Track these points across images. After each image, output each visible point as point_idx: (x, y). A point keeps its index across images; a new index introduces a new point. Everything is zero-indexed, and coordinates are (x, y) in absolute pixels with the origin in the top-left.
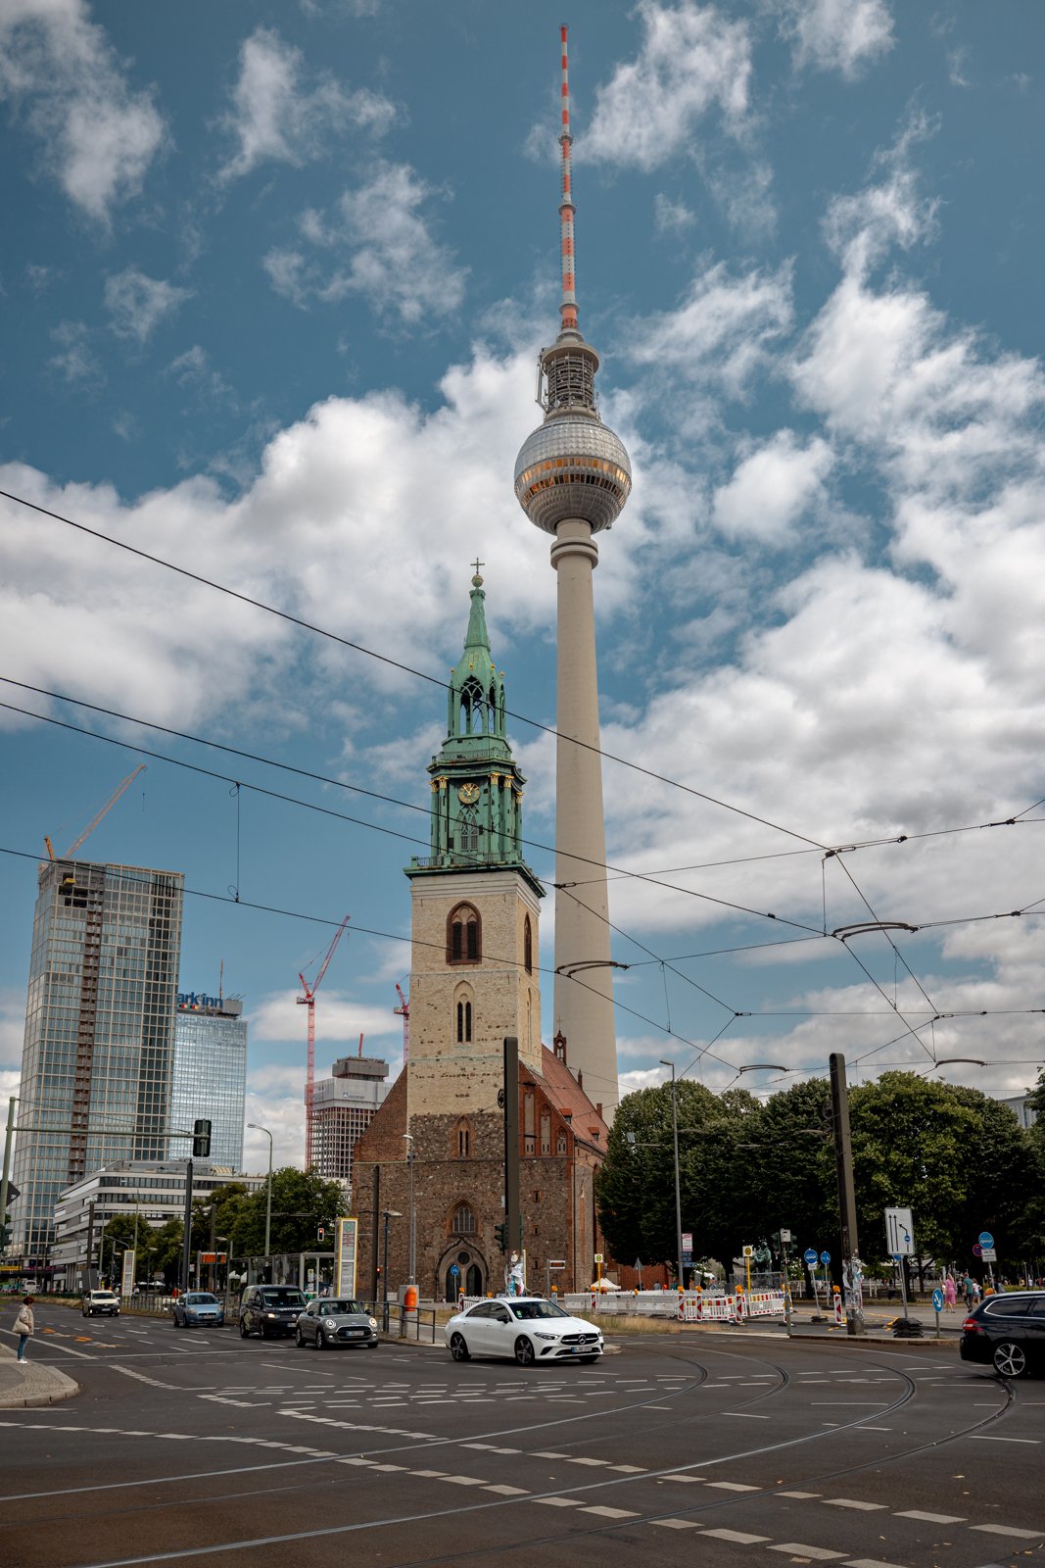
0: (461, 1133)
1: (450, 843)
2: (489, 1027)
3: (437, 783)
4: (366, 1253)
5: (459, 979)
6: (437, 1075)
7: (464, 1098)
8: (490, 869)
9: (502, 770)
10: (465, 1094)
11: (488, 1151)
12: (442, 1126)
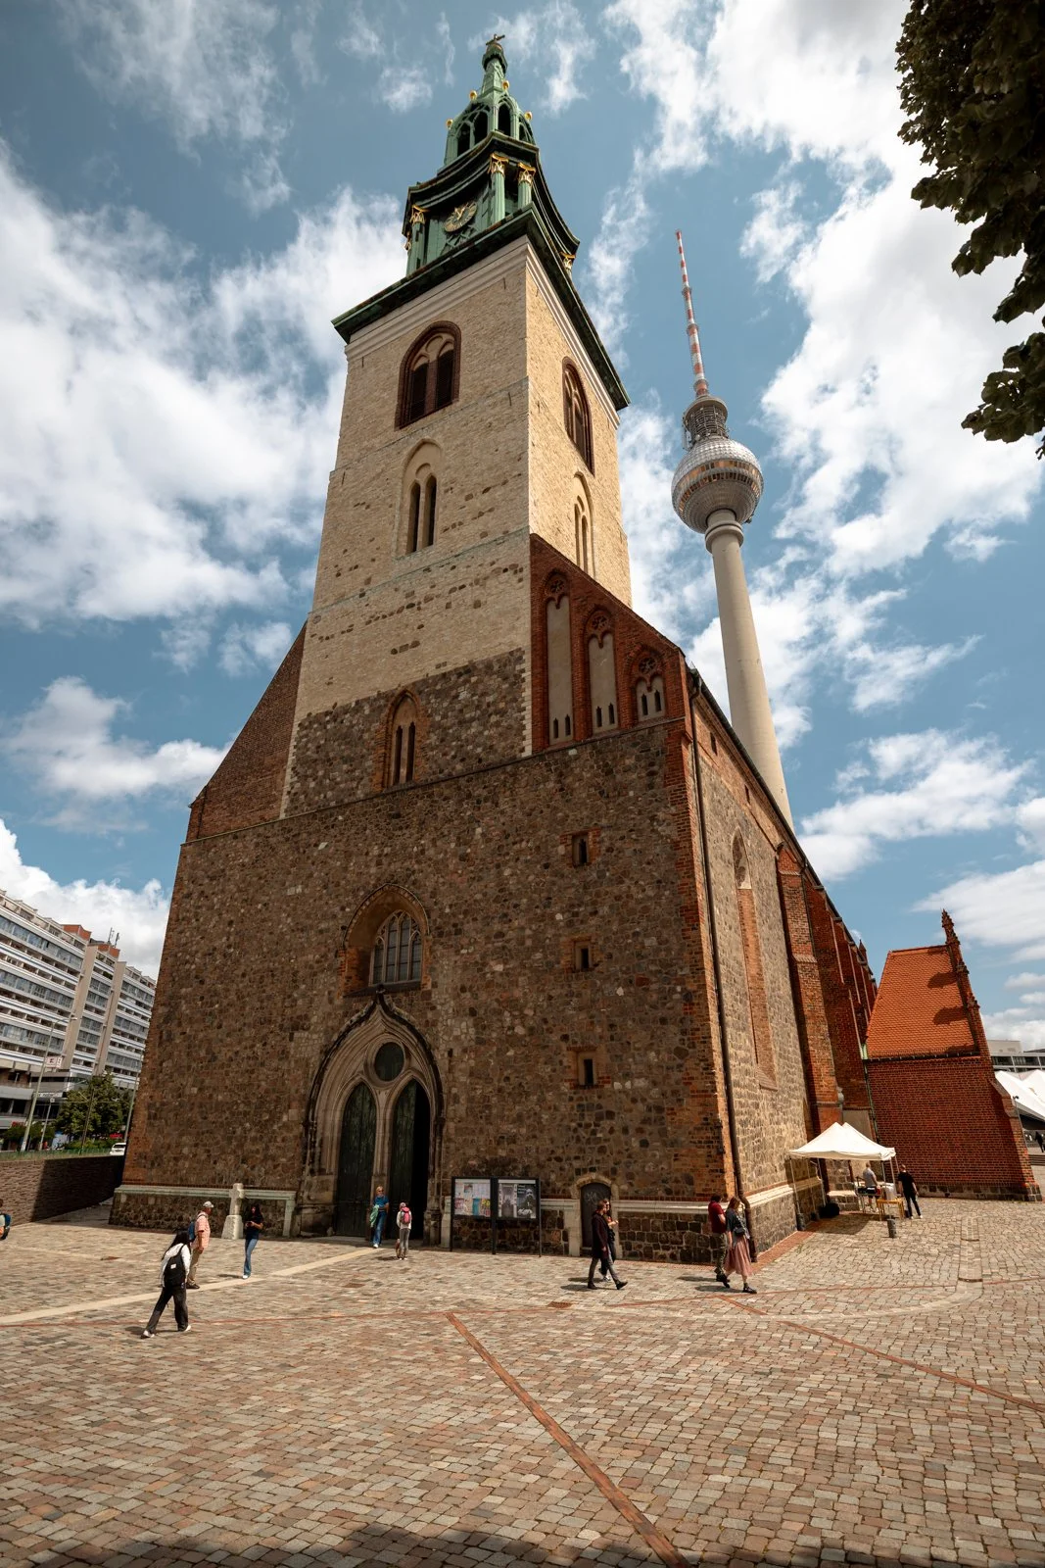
0: (400, 732)
2: (469, 497)
4: (170, 1056)
5: (415, 441)
6: (359, 622)
7: (411, 650)
10: (410, 643)
11: (454, 757)
12: (358, 724)
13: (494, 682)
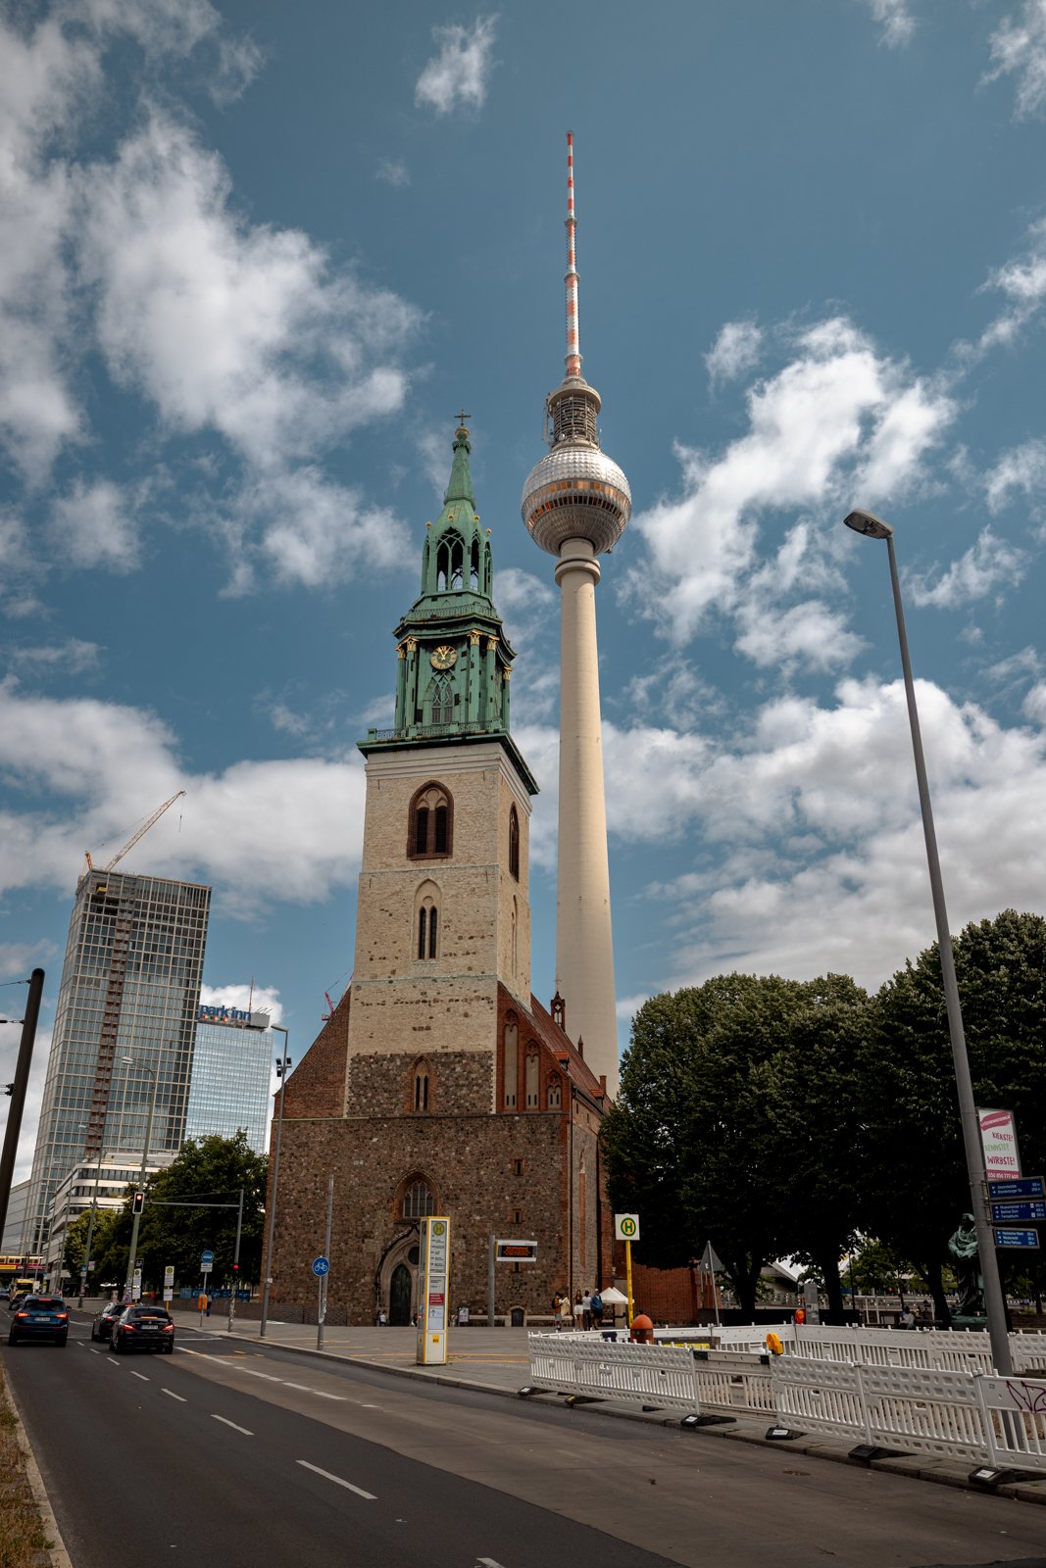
0: (418, 1080)
1: (418, 716)
2: (460, 938)
3: (404, 647)
4: (283, 1246)
5: (423, 877)
6: (390, 1001)
7: (426, 1032)
8: (465, 741)
9: (485, 629)
10: (425, 1026)
11: (453, 1105)
12: (393, 1070)
13: (475, 1066)
